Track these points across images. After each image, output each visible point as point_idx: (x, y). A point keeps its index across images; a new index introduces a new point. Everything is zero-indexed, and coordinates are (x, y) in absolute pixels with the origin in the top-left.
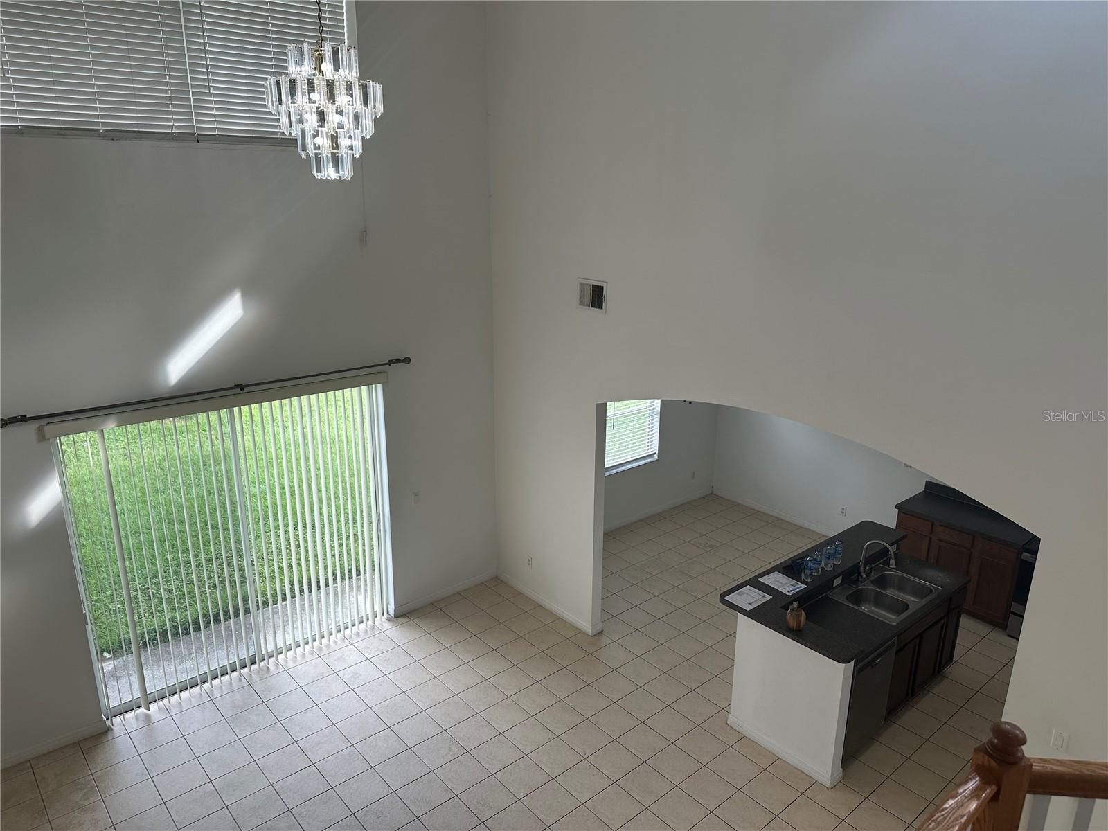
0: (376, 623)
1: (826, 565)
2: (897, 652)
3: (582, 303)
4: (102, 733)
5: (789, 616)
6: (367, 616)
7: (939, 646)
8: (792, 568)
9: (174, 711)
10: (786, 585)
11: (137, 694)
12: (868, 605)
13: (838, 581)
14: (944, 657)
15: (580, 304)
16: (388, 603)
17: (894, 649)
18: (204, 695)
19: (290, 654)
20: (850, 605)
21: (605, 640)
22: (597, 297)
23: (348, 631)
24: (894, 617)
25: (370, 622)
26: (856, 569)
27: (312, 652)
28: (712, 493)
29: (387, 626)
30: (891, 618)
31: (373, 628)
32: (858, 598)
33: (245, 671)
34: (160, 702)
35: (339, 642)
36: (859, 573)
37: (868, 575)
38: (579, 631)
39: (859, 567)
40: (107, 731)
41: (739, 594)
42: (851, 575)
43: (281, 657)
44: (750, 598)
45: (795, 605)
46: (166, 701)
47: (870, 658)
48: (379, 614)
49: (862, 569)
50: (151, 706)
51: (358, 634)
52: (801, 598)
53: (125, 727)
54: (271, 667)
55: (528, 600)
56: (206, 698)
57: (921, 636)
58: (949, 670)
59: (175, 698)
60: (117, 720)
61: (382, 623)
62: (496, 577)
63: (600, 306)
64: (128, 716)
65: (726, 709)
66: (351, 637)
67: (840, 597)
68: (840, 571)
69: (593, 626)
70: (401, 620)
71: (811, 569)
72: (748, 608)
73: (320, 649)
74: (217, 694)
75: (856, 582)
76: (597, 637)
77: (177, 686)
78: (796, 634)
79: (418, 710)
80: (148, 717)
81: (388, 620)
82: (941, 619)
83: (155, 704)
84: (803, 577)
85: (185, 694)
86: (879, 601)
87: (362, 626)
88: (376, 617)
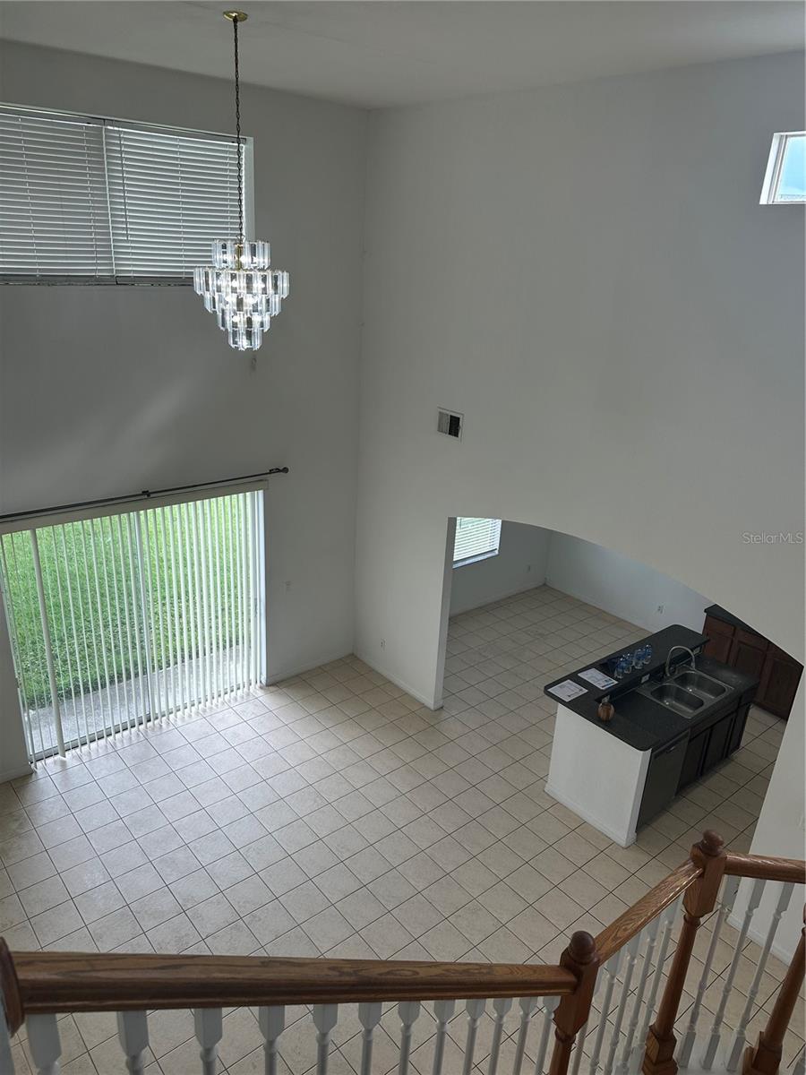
0: (251, 690)
1: (637, 664)
2: (690, 741)
3: (440, 430)
4: (29, 775)
5: (600, 709)
6: (244, 683)
7: (727, 736)
8: (606, 666)
9: (85, 759)
10: (600, 680)
11: (56, 743)
12: (669, 700)
13: (644, 679)
14: (731, 744)
15: (439, 431)
16: (261, 674)
17: (688, 738)
18: (109, 746)
19: (179, 714)
20: (655, 700)
21: (444, 715)
22: (454, 426)
23: (227, 696)
24: (691, 711)
25: (246, 689)
26: (662, 668)
27: (197, 713)
28: (545, 585)
29: (260, 693)
30: (688, 712)
31: (248, 694)
32: (661, 693)
33: (142, 727)
34: (73, 751)
35: (219, 705)
36: (665, 673)
37: (672, 673)
38: (423, 706)
39: (665, 667)
40: (32, 773)
41: (560, 687)
42: (657, 674)
43: (172, 716)
44: (570, 691)
45: (606, 700)
46: (78, 750)
47: (668, 744)
48: (253, 683)
49: (667, 668)
50: (67, 753)
51: (236, 699)
52: (612, 692)
53: (46, 771)
54: (164, 725)
55: (380, 676)
56: (110, 750)
57: (712, 726)
58: (735, 754)
59: (85, 748)
60: (39, 764)
61: (256, 690)
62: (353, 654)
63: (456, 435)
64: (49, 761)
65: (544, 779)
66: (230, 701)
67: (646, 691)
68: (648, 670)
69: (435, 702)
70: (272, 688)
71: (623, 668)
72: (567, 700)
73: (204, 711)
74: (119, 746)
75: (661, 679)
76: (437, 712)
77: (87, 738)
78: (606, 724)
79: (287, 767)
80: (63, 764)
81: (261, 688)
82: (732, 713)
83: (70, 752)
84: (616, 675)
85: (93, 745)
86: (680, 696)
87: (240, 692)
88: (251, 684)
